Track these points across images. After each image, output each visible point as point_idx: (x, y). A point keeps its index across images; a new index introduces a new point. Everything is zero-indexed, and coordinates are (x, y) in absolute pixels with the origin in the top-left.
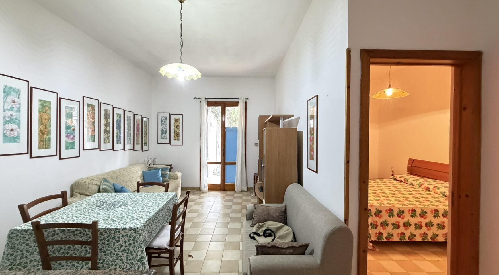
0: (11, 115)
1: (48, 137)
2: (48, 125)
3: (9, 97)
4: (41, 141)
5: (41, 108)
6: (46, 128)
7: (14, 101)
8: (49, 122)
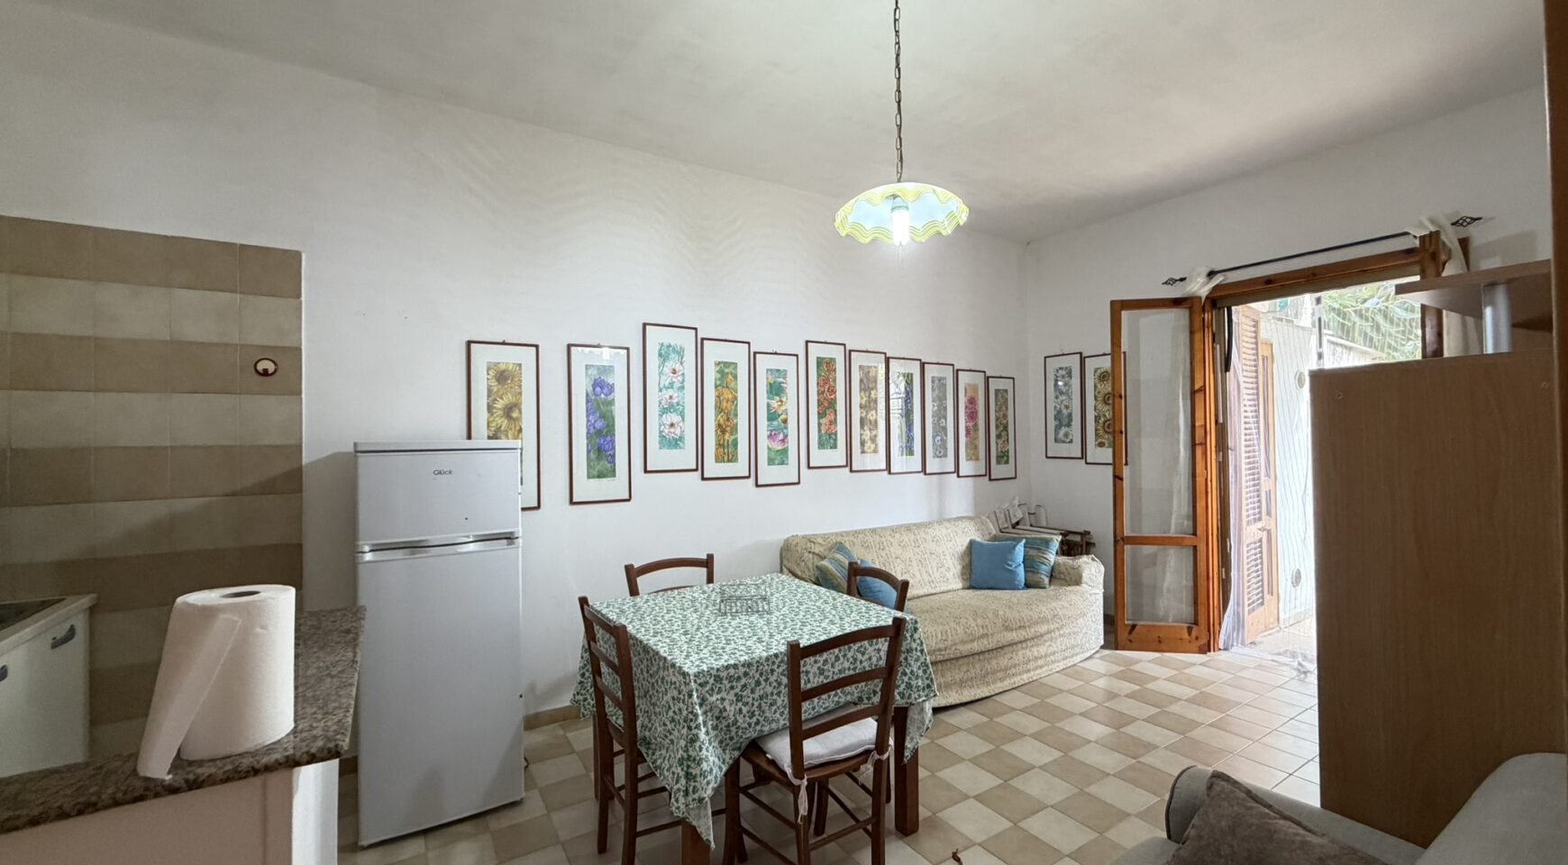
0: (671, 397)
1: (732, 437)
2: (732, 412)
3: (666, 364)
4: (720, 445)
5: (719, 379)
6: (728, 419)
7: (674, 370)
8: (733, 407)
